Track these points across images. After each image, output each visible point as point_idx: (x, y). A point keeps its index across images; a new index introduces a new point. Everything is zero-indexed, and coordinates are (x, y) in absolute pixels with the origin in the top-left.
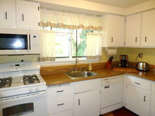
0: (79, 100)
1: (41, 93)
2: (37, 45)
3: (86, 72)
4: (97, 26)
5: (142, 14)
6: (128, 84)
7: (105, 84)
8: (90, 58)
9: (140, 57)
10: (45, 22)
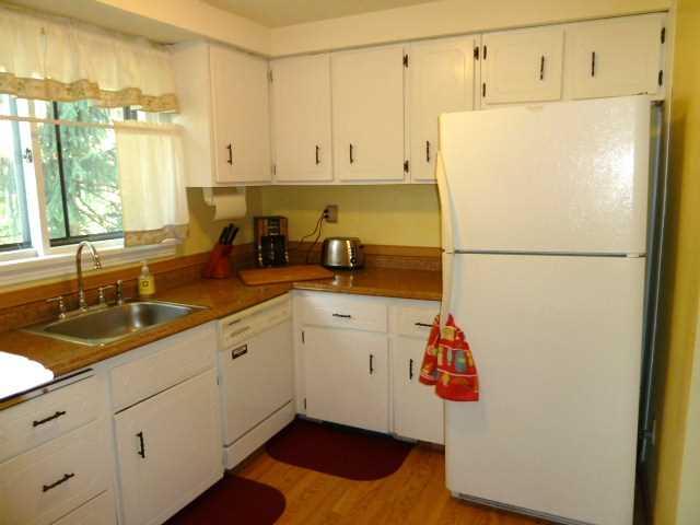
0: (140, 435)
3: (135, 308)
4: (157, 93)
5: (330, 58)
6: (308, 325)
7: (231, 341)
8: (139, 239)
9: (328, 221)
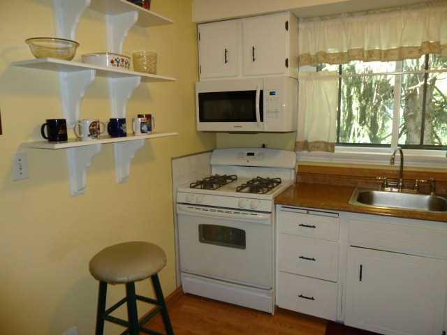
0: (361, 266)
1: (261, 216)
2: (276, 112)
10: (313, 53)
